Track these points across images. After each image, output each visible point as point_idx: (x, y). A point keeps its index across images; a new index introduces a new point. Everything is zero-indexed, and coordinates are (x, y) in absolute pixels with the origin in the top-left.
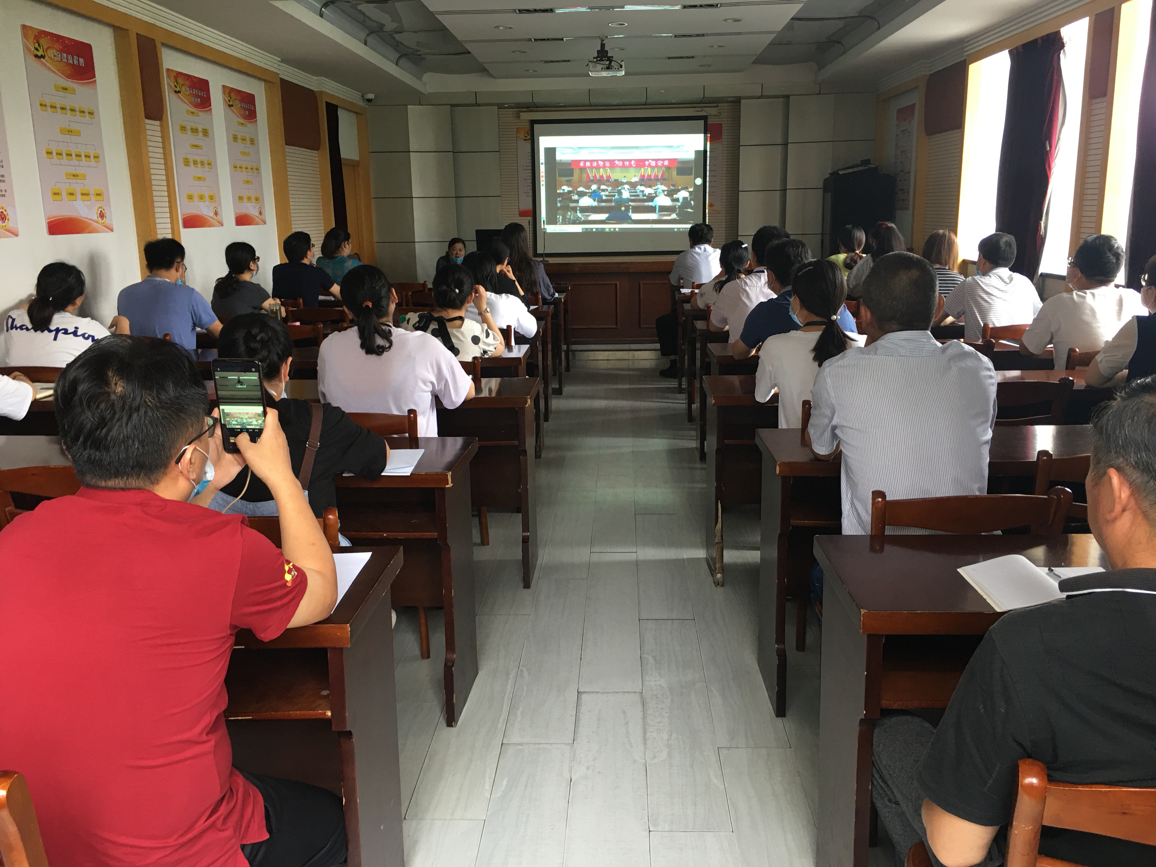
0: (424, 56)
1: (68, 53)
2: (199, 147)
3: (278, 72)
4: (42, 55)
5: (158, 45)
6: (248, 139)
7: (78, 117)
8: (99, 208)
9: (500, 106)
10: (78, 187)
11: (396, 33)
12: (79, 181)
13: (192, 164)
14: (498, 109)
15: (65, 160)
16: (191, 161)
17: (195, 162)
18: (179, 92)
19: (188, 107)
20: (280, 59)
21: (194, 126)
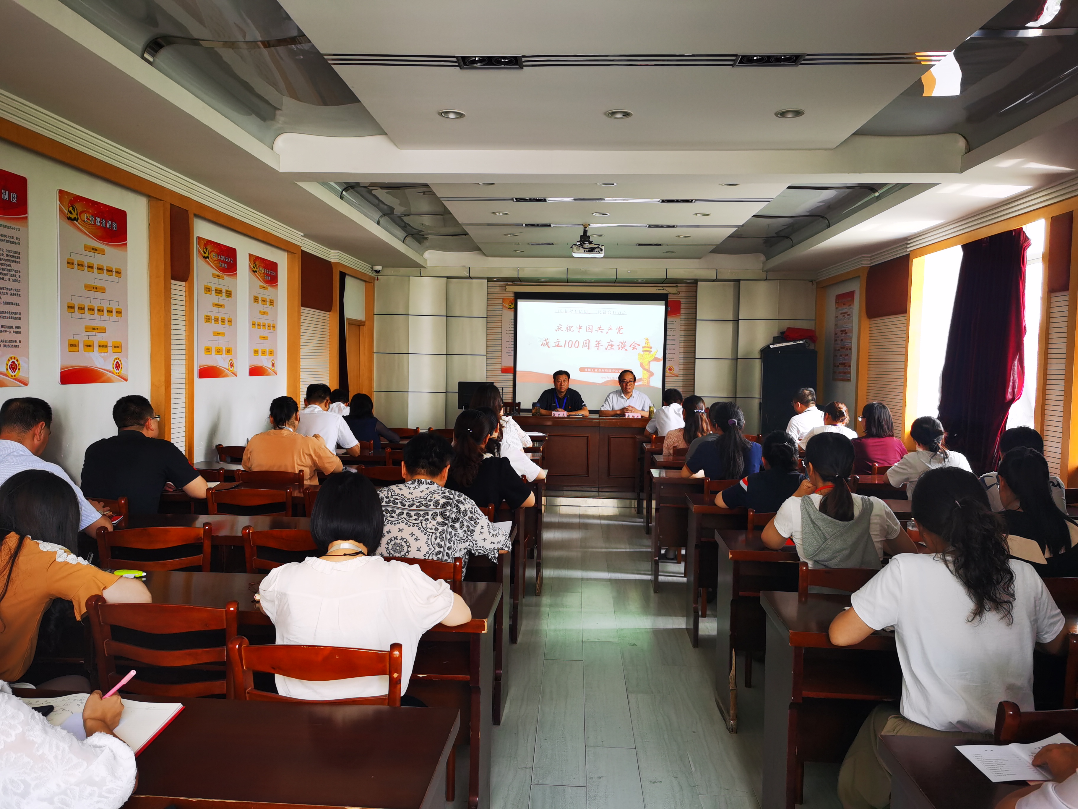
0: (426, 236)
1: (102, 217)
2: (221, 306)
3: (301, 245)
4: (75, 218)
5: (191, 216)
6: (268, 300)
7: (105, 275)
8: (116, 359)
9: (490, 280)
10: (96, 338)
11: (405, 216)
12: (97, 334)
13: (213, 321)
14: (488, 282)
15: (86, 314)
16: (213, 318)
17: (216, 320)
18: (208, 257)
19: (215, 271)
20: (303, 234)
21: (219, 287)
